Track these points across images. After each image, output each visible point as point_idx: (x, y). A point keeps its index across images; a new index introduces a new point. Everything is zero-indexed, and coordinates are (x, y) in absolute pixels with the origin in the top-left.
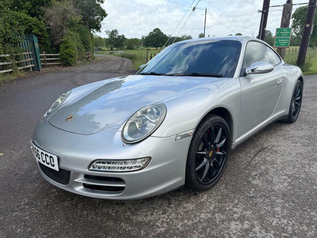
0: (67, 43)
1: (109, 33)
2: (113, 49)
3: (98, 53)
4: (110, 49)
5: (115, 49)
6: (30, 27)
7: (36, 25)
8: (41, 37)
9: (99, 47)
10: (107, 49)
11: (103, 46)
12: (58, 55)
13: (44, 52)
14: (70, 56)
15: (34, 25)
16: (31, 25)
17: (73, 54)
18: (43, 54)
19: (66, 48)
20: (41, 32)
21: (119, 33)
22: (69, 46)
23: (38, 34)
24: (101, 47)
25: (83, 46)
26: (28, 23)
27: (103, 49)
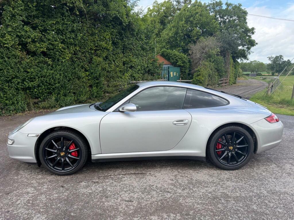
0: (200, 72)
1: (272, 59)
2: (275, 74)
3: (253, 78)
4: (271, 74)
5: (277, 74)
6: (177, 60)
7: (181, 59)
8: (183, 67)
9: (259, 72)
10: (268, 74)
11: (264, 71)
12: (191, 81)
13: (181, 79)
14: (200, 82)
15: (179, 58)
16: (177, 59)
17: (202, 81)
18: (179, 80)
19: (198, 75)
20: (183, 64)
21: (284, 59)
22: (200, 74)
23: (181, 65)
24: (261, 73)
25: (216, 74)
26: (175, 57)
27: (263, 74)
